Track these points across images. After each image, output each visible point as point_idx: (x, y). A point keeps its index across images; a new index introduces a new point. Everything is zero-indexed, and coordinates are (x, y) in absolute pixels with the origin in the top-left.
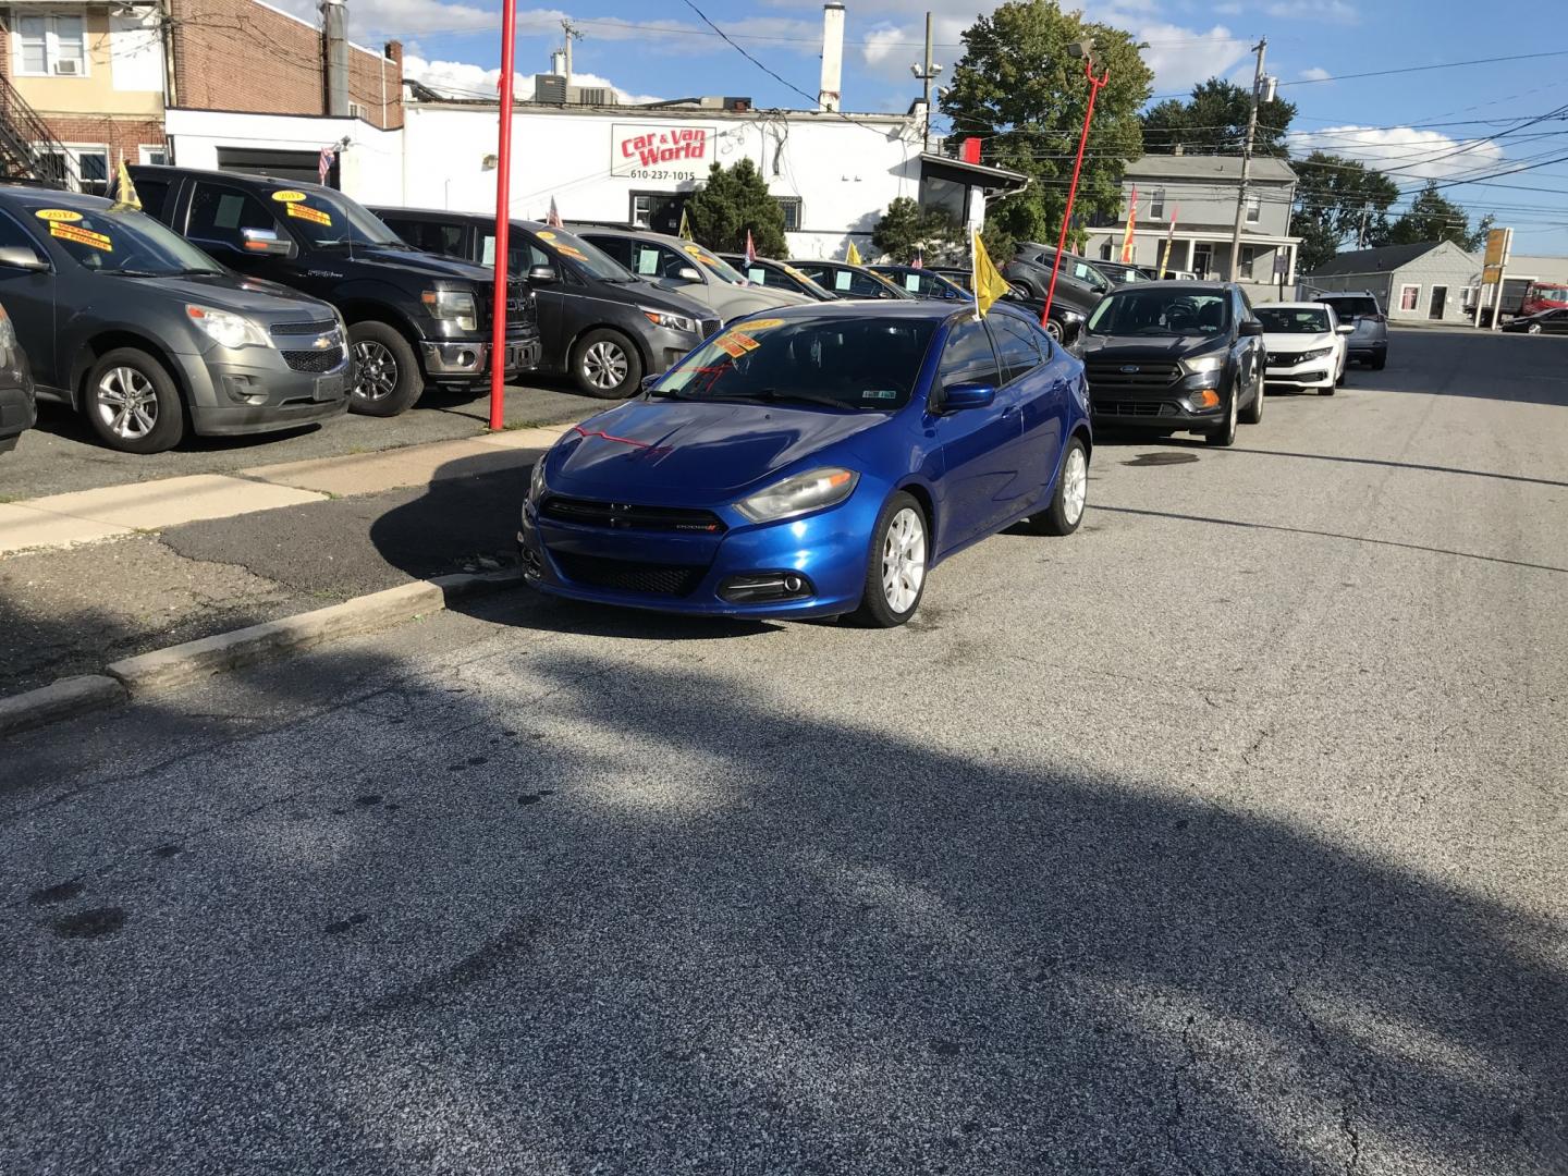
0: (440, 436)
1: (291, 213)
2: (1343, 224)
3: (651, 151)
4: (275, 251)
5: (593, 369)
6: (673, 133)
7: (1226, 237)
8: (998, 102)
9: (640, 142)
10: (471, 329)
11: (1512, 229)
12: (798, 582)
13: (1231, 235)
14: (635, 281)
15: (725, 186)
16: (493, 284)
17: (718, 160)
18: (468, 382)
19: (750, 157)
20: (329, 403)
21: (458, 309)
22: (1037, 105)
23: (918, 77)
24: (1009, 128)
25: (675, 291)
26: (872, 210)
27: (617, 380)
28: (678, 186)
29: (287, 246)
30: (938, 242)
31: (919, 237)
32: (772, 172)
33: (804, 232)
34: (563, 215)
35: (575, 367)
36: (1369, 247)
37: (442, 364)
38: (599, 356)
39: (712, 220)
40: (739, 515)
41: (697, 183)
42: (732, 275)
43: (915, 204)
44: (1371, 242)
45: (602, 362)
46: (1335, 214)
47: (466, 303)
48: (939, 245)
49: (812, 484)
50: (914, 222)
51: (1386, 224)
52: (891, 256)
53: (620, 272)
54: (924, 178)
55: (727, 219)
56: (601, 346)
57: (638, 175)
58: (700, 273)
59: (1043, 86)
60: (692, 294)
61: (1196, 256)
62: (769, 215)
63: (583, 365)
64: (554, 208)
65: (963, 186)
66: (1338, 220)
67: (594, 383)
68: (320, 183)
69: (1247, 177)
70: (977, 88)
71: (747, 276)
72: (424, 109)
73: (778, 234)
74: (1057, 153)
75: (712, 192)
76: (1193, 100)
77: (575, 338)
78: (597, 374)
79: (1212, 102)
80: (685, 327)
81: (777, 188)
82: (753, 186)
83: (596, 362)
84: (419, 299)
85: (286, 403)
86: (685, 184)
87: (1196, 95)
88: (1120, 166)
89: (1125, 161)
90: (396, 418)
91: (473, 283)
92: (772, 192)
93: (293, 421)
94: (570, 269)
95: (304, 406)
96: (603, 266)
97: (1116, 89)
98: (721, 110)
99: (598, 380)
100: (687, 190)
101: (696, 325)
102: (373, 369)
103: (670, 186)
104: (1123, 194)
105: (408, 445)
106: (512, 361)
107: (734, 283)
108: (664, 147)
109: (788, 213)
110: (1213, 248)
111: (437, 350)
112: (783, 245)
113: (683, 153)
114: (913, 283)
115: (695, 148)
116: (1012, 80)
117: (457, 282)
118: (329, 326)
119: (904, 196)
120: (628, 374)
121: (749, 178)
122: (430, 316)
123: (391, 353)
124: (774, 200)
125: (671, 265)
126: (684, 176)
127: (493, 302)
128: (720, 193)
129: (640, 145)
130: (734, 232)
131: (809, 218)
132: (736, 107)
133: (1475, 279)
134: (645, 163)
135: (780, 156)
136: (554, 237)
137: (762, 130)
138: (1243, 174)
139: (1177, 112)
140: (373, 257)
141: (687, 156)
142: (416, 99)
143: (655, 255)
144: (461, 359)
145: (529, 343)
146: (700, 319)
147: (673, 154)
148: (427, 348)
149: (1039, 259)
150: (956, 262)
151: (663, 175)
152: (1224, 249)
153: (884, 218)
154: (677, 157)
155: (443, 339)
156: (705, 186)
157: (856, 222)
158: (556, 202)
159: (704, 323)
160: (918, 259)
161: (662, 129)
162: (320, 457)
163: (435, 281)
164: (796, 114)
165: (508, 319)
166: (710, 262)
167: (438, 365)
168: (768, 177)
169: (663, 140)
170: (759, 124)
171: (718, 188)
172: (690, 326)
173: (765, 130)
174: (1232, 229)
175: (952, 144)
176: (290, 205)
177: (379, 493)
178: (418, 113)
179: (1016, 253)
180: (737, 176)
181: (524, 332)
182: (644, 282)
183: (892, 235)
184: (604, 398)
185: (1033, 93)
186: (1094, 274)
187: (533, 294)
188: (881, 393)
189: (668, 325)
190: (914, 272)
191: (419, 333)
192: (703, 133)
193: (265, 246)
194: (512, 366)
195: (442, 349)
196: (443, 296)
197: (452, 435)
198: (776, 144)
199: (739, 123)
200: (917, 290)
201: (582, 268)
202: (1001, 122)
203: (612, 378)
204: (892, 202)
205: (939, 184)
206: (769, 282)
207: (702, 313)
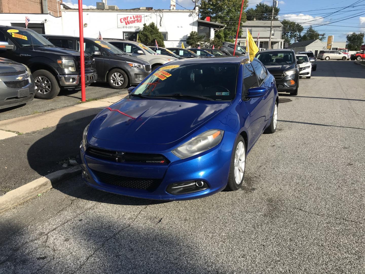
0: (65, 105)
1: (13, 36)
2: (291, 37)
3: (128, 21)
4: (9, 48)
5: (114, 81)
6: (133, 16)
7: (268, 40)
8: (211, 9)
9: (125, 19)
10: (74, 71)
11: (334, 36)
12: (202, 183)
13: (269, 40)
14: (125, 54)
15: (147, 29)
16: (80, 56)
17: (145, 23)
18: (74, 87)
19: (154, 22)
20: (24, 98)
21: (70, 65)
22: (221, 9)
23: (193, 2)
24: (214, 15)
25: (137, 57)
26: (186, 35)
27: (121, 83)
28: (135, 30)
29: (12, 47)
30: (203, 42)
31: (198, 41)
32: (160, 26)
33: (168, 41)
34: (103, 37)
35: (108, 80)
36: (297, 42)
37: (65, 82)
38: (115, 77)
39: (145, 38)
40: (175, 156)
41: (140, 29)
42: (152, 52)
43: (197, 33)
44: (298, 40)
45: (116, 78)
46: (289, 34)
47: (72, 63)
48: (203, 43)
49: (205, 138)
50: (197, 37)
51: (301, 36)
52: (191, 46)
53: (120, 52)
54: (198, 26)
55: (149, 38)
56: (116, 74)
57: (125, 27)
58: (143, 52)
59: (222, 5)
60: (141, 58)
61: (260, 45)
62: (159, 37)
63: (111, 79)
64: (100, 34)
65: (209, 28)
66: (290, 35)
67: (114, 85)
68: (26, 27)
69: (272, 25)
70: (206, 6)
71: (156, 52)
72: (67, 11)
73: (162, 41)
74: (226, 21)
75: (144, 31)
76: (256, 8)
77: (108, 72)
78: (115, 82)
79: (261, 8)
80: (140, 67)
81: (161, 30)
82: (155, 29)
83: (115, 79)
84: (56, 63)
85: (7, 99)
86: (137, 29)
87: (257, 7)
88: (241, 23)
89: (242, 22)
90: (52, 99)
91: (74, 56)
92: (160, 31)
93: (11, 105)
94: (105, 52)
95: (15, 99)
96: (115, 50)
97: (239, 5)
98: (145, 10)
99: (115, 84)
100: (138, 31)
101: (143, 66)
102: (43, 85)
103: (133, 30)
104: (242, 30)
105: (53, 109)
106: (88, 80)
107: (153, 54)
108: (131, 20)
109: (164, 36)
110: (264, 43)
111: (63, 78)
112: (164, 44)
113: (136, 21)
114: (199, 53)
115: (139, 20)
116: (215, 3)
117: (69, 56)
118: (24, 72)
119: (194, 31)
120: (124, 81)
121: (154, 27)
122: (60, 67)
123: (49, 80)
124: (160, 33)
125: (135, 50)
126: (137, 27)
127: (80, 62)
128: (146, 31)
129: (125, 20)
130: (150, 42)
131: (169, 37)
132: (149, 9)
133: (324, 48)
134: (126, 24)
135: (161, 22)
136: (100, 42)
137: (156, 15)
138: (271, 24)
139: (253, 11)
140: (41, 50)
141: (137, 22)
142: (64, 9)
143: (130, 47)
144: (71, 80)
145: (93, 74)
146: (144, 65)
147: (134, 22)
148: (61, 77)
149: (228, 46)
150: (208, 47)
151: (131, 27)
152: (267, 43)
153: (189, 37)
154: (135, 22)
155: (65, 74)
156: (142, 30)
157: (182, 38)
158: (101, 33)
159: (146, 66)
160: (199, 47)
161: (130, 15)
162: (22, 116)
163: (61, 56)
164: (165, 10)
165: (85, 67)
166: (146, 48)
167: (64, 83)
168: (158, 27)
169: (131, 18)
170: (156, 13)
171: (146, 30)
172: (142, 67)
173: (157, 15)
174: (269, 38)
175: (203, 18)
176: (13, 34)
177: (38, 131)
178: (65, 12)
179: (223, 44)
180: (151, 27)
181: (92, 71)
182: (127, 54)
183: (191, 41)
184: (118, 89)
185: (220, 6)
186: (242, 49)
187: (94, 59)
188: (223, 93)
189: (135, 67)
190: (199, 50)
191: (58, 73)
192: (141, 16)
193: (5, 47)
194: (88, 81)
195: (65, 77)
196: (64, 61)
197: (69, 105)
198: (160, 18)
199: (150, 13)
200: (200, 55)
201: (109, 51)
202: (212, 14)
203: (119, 83)
204: (191, 33)
205: (202, 28)
206: (162, 53)
207: (145, 63)
